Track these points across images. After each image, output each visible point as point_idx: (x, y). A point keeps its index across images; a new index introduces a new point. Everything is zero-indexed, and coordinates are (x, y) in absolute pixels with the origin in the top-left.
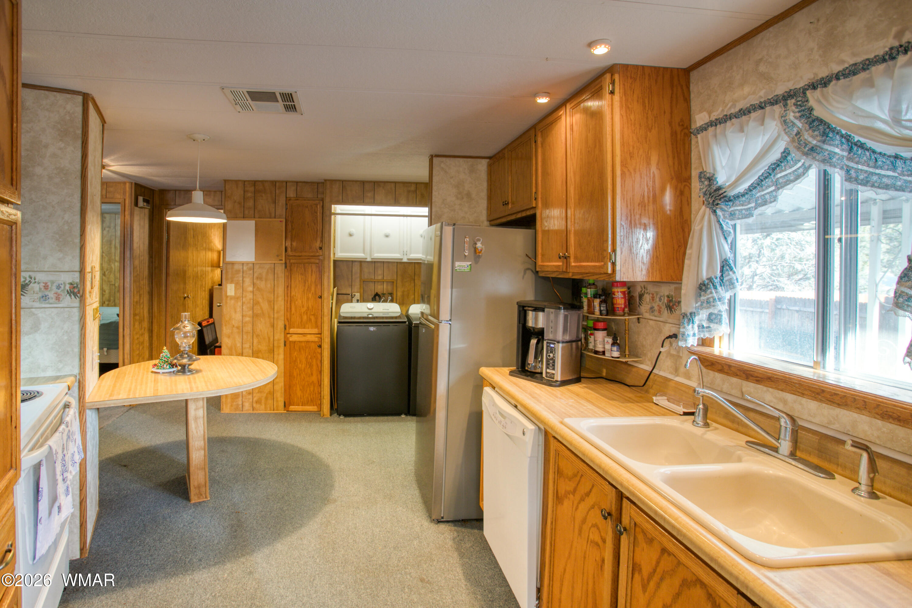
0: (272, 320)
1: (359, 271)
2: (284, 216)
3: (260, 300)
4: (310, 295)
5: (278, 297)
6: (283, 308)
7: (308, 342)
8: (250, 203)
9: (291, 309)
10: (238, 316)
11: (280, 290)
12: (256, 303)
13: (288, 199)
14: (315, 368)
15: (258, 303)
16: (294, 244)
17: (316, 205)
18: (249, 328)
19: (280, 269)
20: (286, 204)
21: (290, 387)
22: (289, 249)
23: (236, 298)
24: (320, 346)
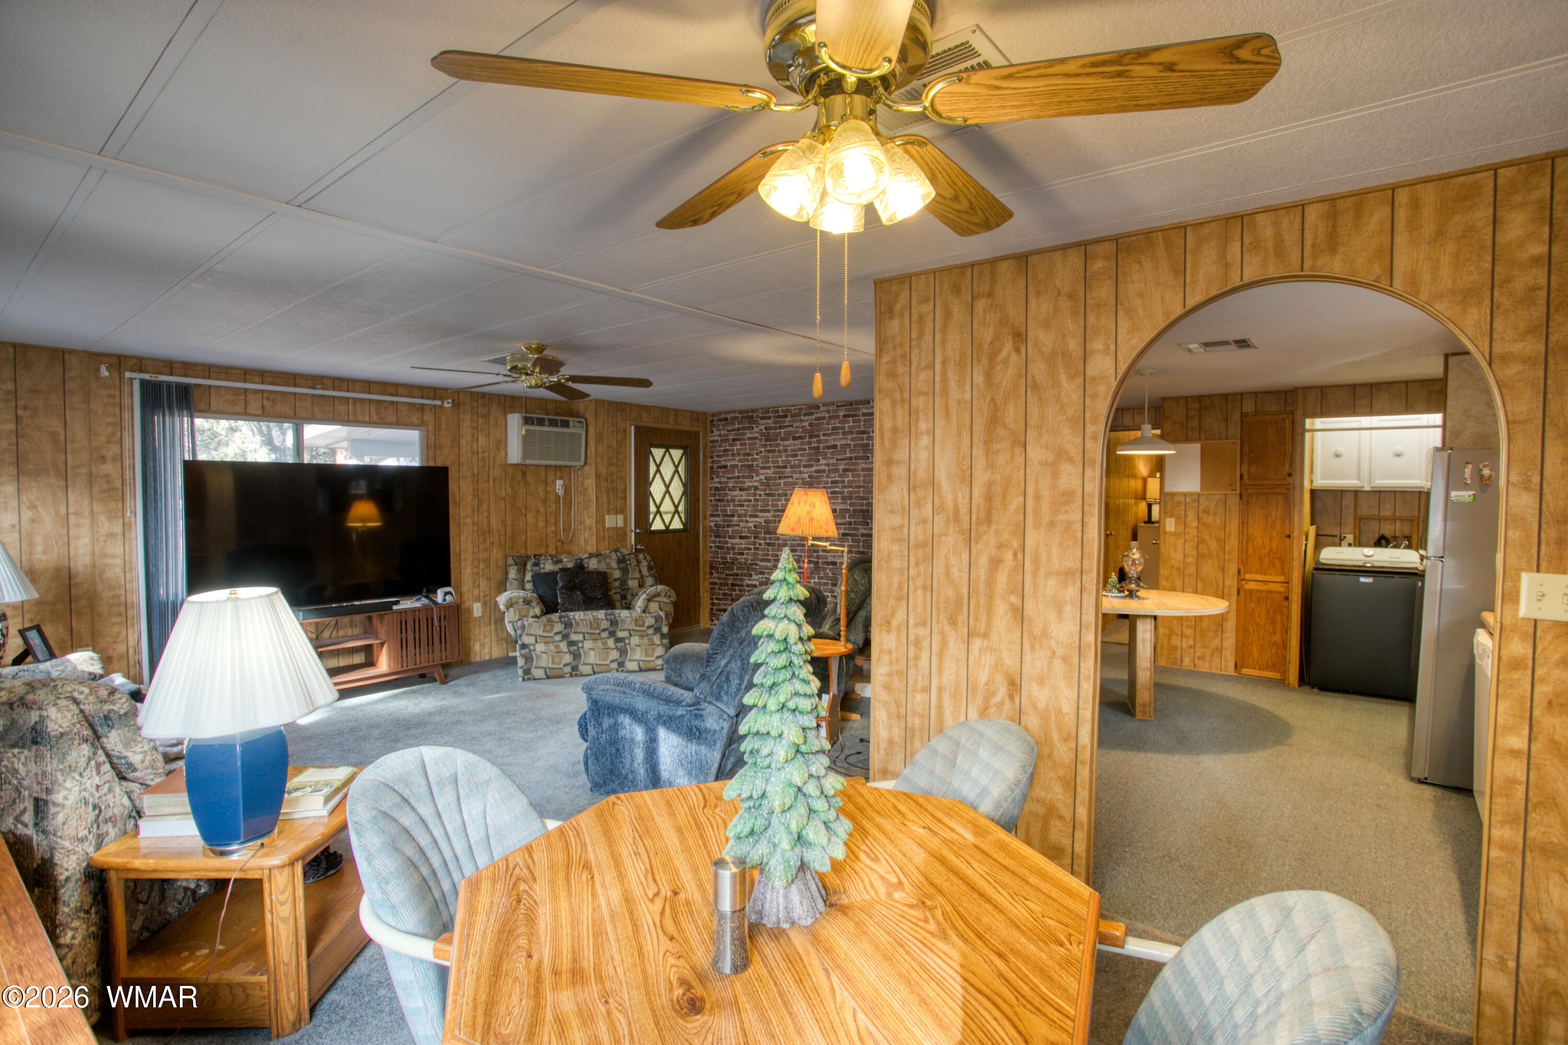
0: (1222, 562)
1: (1353, 504)
2: (1239, 436)
3: (1207, 538)
4: (1274, 534)
5: (1230, 535)
6: (1236, 547)
7: (1270, 592)
8: (1195, 423)
9: (1247, 549)
10: (1179, 556)
11: (1234, 526)
12: (1200, 541)
13: (1243, 415)
14: (1278, 625)
15: (1204, 541)
16: (1253, 469)
17: (1284, 420)
18: (1192, 570)
19: (1234, 502)
20: (1242, 422)
21: (1243, 644)
22: (1245, 477)
23: (1176, 535)
24: (1287, 598)
